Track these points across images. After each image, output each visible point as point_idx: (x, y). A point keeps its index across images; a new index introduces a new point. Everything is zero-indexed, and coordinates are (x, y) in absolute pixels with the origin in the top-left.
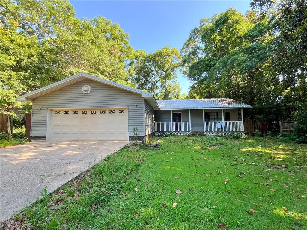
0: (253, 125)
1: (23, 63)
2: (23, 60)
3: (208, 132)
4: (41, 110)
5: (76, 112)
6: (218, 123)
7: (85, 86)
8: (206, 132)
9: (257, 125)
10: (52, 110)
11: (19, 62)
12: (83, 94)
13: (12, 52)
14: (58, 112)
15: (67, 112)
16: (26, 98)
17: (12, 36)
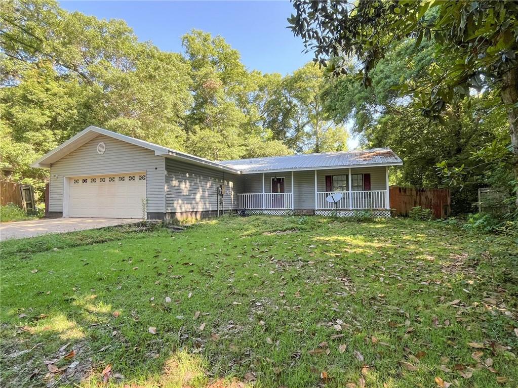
0: (418, 197)
1: (60, 119)
2: (59, 114)
3: (322, 210)
4: (58, 179)
5: (94, 180)
6: (332, 194)
7: (100, 143)
8: (319, 210)
9: (426, 198)
10: (70, 178)
11: (54, 119)
12: (98, 156)
13: (45, 104)
14: (76, 181)
15: (85, 181)
16: (39, 163)
17: (48, 84)
